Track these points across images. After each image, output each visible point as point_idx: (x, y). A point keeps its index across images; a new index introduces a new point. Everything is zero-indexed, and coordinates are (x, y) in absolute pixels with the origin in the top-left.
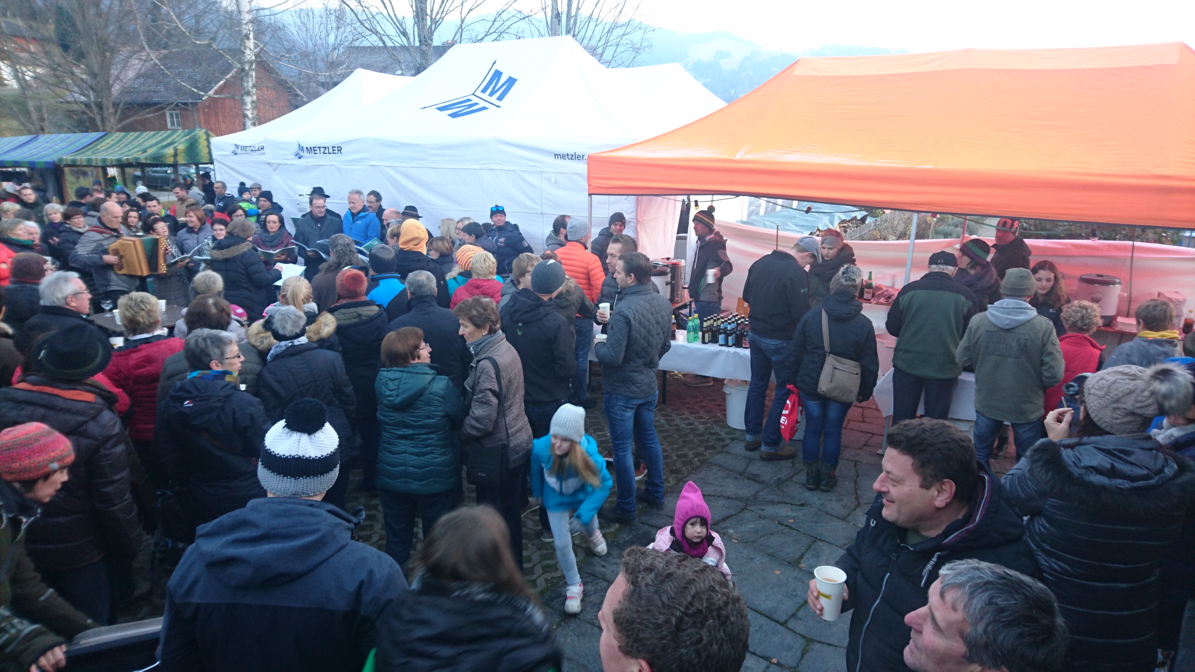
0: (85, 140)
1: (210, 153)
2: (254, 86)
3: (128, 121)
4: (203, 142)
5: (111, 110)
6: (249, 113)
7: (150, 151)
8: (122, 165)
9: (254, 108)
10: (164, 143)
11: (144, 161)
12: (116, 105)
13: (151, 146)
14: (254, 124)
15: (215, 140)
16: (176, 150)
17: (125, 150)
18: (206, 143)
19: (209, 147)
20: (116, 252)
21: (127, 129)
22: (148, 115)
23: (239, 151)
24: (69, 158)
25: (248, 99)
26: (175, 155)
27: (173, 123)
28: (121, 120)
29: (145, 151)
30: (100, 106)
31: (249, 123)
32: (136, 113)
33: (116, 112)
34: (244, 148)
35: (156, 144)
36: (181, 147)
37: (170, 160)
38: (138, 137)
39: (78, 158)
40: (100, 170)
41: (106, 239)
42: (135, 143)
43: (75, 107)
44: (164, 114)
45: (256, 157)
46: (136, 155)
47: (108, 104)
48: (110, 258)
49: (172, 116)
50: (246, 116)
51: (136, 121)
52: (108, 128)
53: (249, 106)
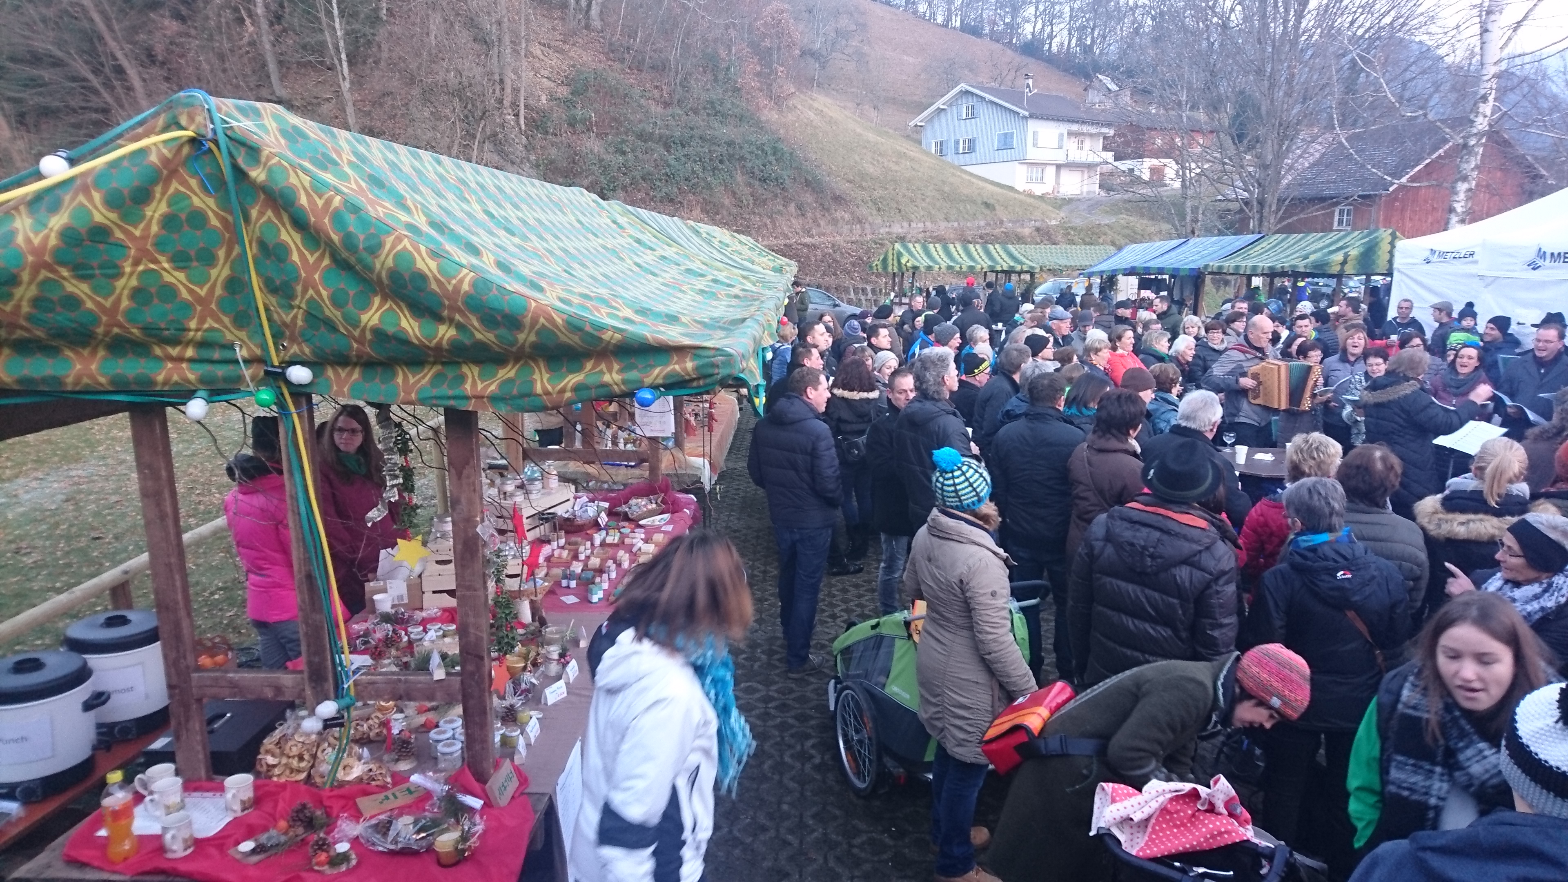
0: (1237, 244)
1: (1390, 262)
2: (1477, 167)
3: (1290, 220)
4: (1385, 247)
5: (1274, 208)
6: (1459, 207)
7: (1312, 258)
8: (1272, 275)
9: (1468, 199)
10: (1333, 248)
11: (1302, 270)
12: (1281, 201)
13: (1315, 252)
14: (1462, 221)
15: (1403, 245)
16: (1346, 256)
17: (1282, 255)
18: (1389, 248)
19: (1391, 253)
20: (1255, 376)
21: (1289, 230)
22: (1316, 212)
23: (1435, 258)
24: (1214, 265)
25: (1462, 187)
26: (1344, 263)
27: (1340, 222)
28: (1282, 219)
29: (1306, 257)
30: (1261, 203)
31: (1454, 219)
32: (1303, 210)
33: (1278, 209)
34: (1443, 255)
35: (1321, 249)
36: (1354, 252)
37: (1335, 269)
38: (1300, 240)
39: (1226, 264)
40: (1245, 279)
41: (1248, 360)
42: (1296, 247)
43: (1231, 206)
44: (1333, 212)
45: (1460, 267)
46: (1293, 263)
47: (1271, 199)
48: (1247, 382)
49: (1341, 212)
50: (1452, 210)
51: (1299, 221)
52: (1265, 230)
53: (1462, 196)
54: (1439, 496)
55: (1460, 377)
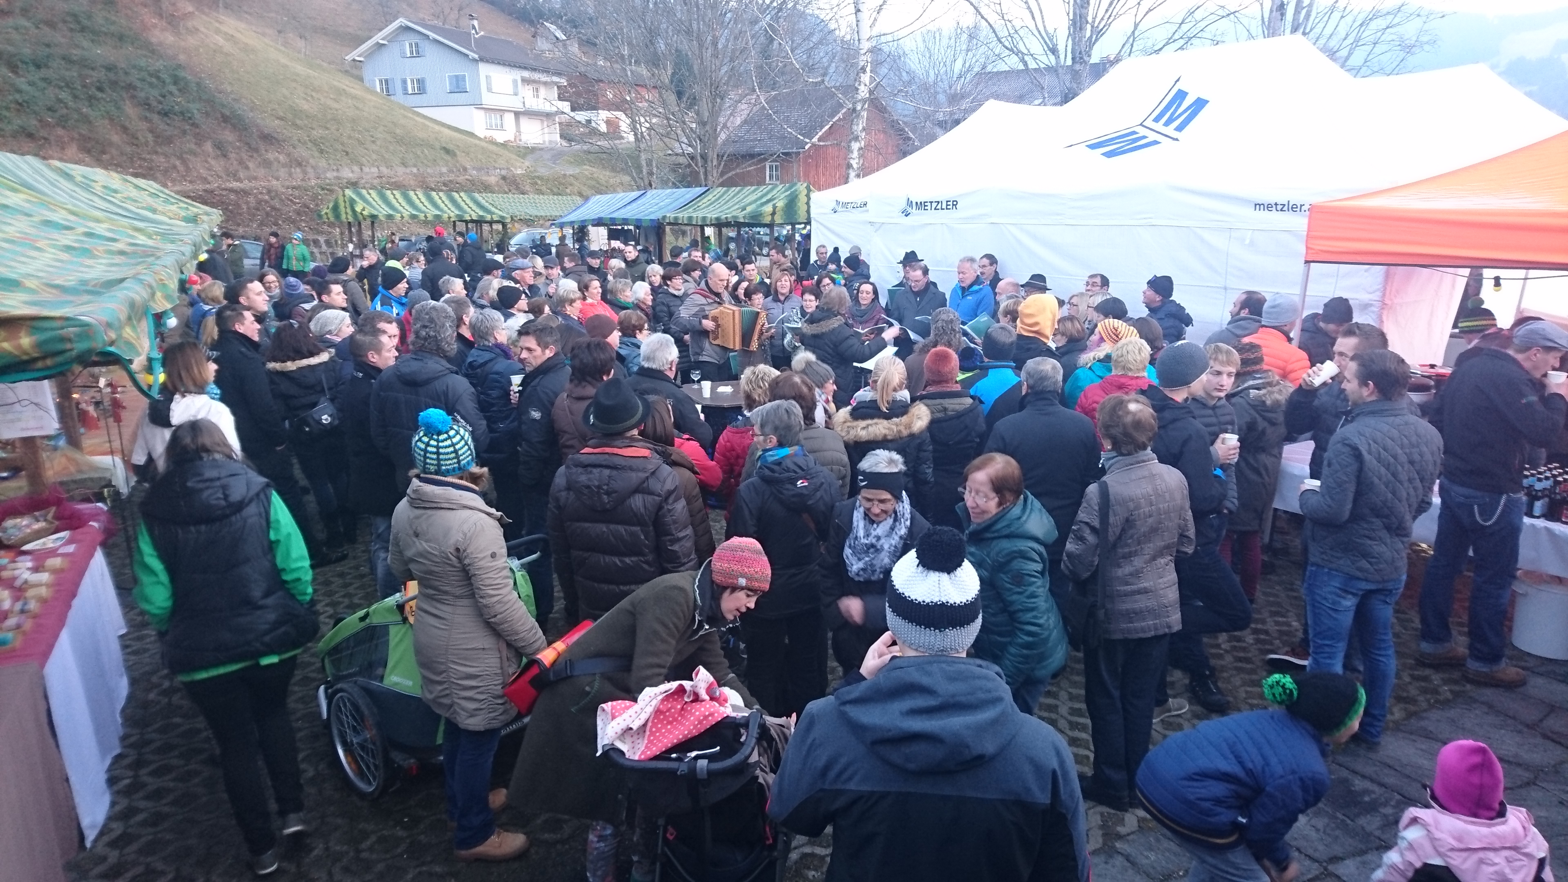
0: (688, 196)
1: (808, 212)
2: (864, 129)
3: (730, 174)
4: (803, 198)
5: (715, 163)
6: (854, 163)
7: (749, 209)
8: (719, 225)
9: (861, 156)
10: (764, 200)
11: (742, 220)
12: (720, 157)
13: (750, 204)
14: (858, 176)
15: (815, 196)
16: (775, 207)
17: (725, 207)
18: (806, 199)
19: (808, 204)
21: (729, 183)
22: (749, 167)
23: (839, 209)
24: (671, 215)
25: (855, 146)
26: (773, 214)
27: (771, 177)
28: (722, 174)
29: (744, 209)
30: (704, 157)
31: (852, 174)
32: (738, 166)
33: (720, 164)
34: (845, 205)
35: (756, 201)
36: (780, 204)
37: (767, 220)
38: (738, 192)
39: (680, 215)
40: (699, 229)
42: (736, 200)
43: (682, 160)
44: (765, 167)
45: (857, 215)
46: (734, 214)
47: (712, 155)
48: (708, 325)
49: (771, 167)
50: (849, 166)
51: (736, 174)
52: (710, 183)
53: (855, 154)
54: (849, 408)
55: (863, 308)
